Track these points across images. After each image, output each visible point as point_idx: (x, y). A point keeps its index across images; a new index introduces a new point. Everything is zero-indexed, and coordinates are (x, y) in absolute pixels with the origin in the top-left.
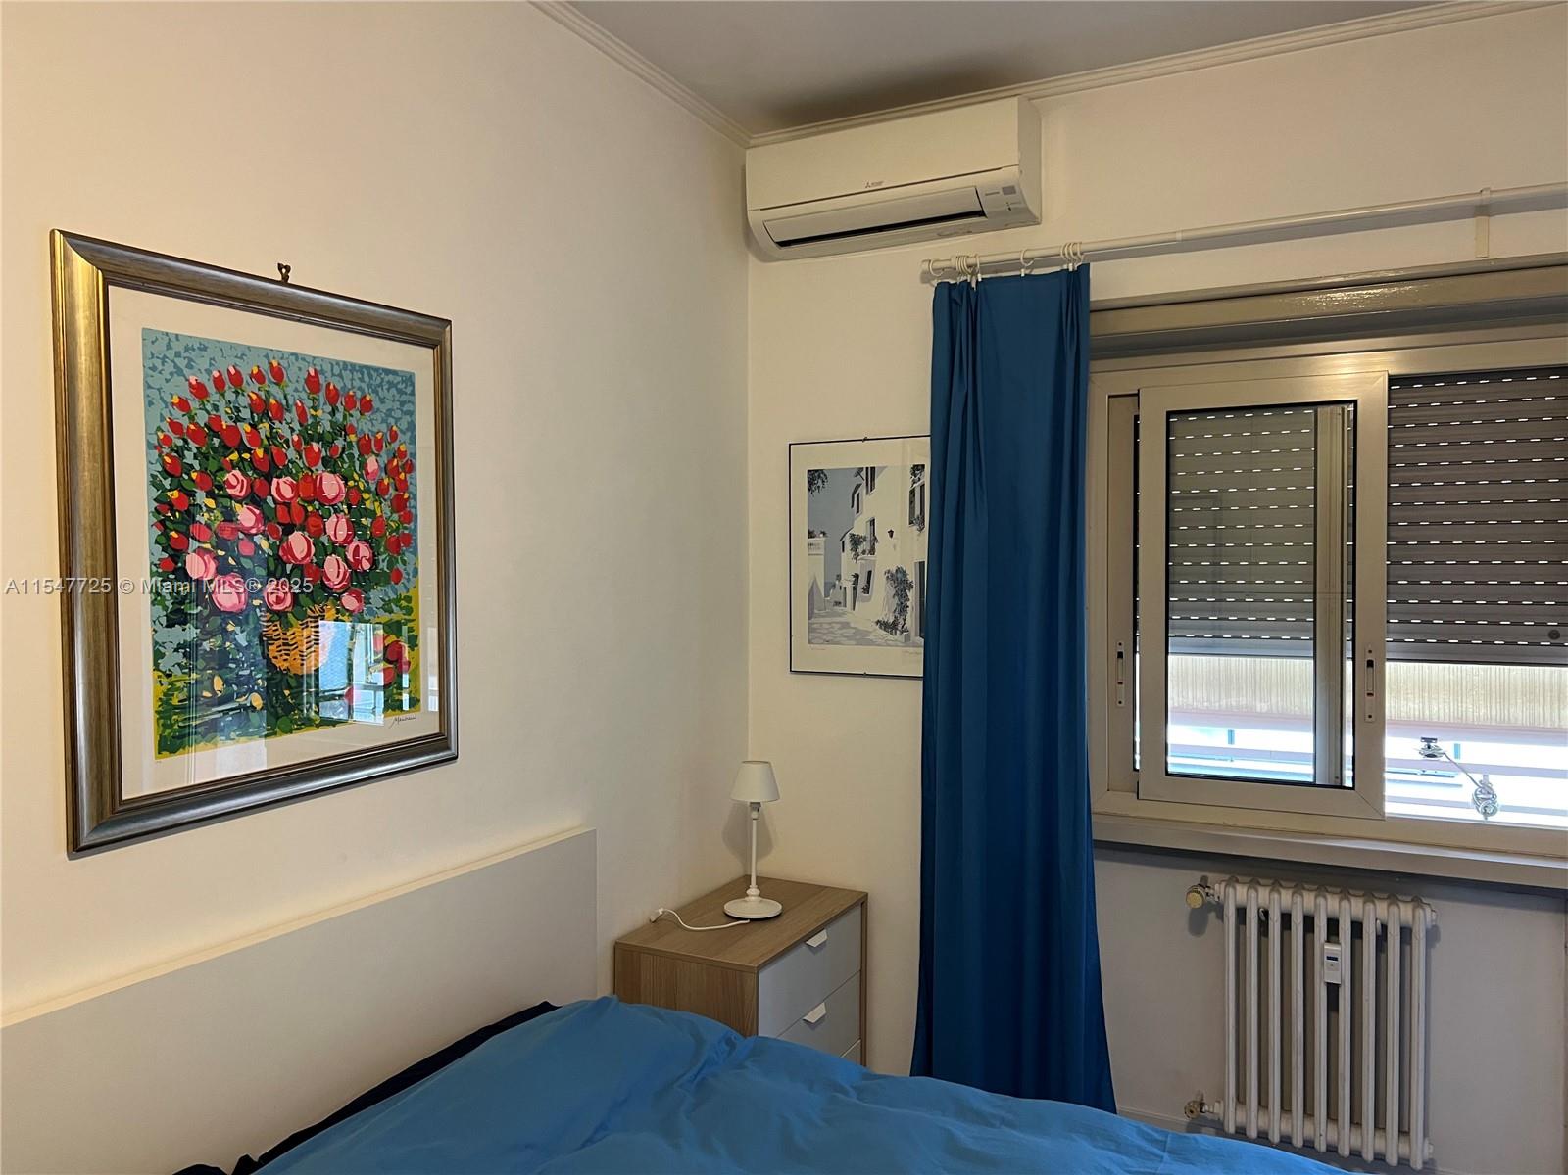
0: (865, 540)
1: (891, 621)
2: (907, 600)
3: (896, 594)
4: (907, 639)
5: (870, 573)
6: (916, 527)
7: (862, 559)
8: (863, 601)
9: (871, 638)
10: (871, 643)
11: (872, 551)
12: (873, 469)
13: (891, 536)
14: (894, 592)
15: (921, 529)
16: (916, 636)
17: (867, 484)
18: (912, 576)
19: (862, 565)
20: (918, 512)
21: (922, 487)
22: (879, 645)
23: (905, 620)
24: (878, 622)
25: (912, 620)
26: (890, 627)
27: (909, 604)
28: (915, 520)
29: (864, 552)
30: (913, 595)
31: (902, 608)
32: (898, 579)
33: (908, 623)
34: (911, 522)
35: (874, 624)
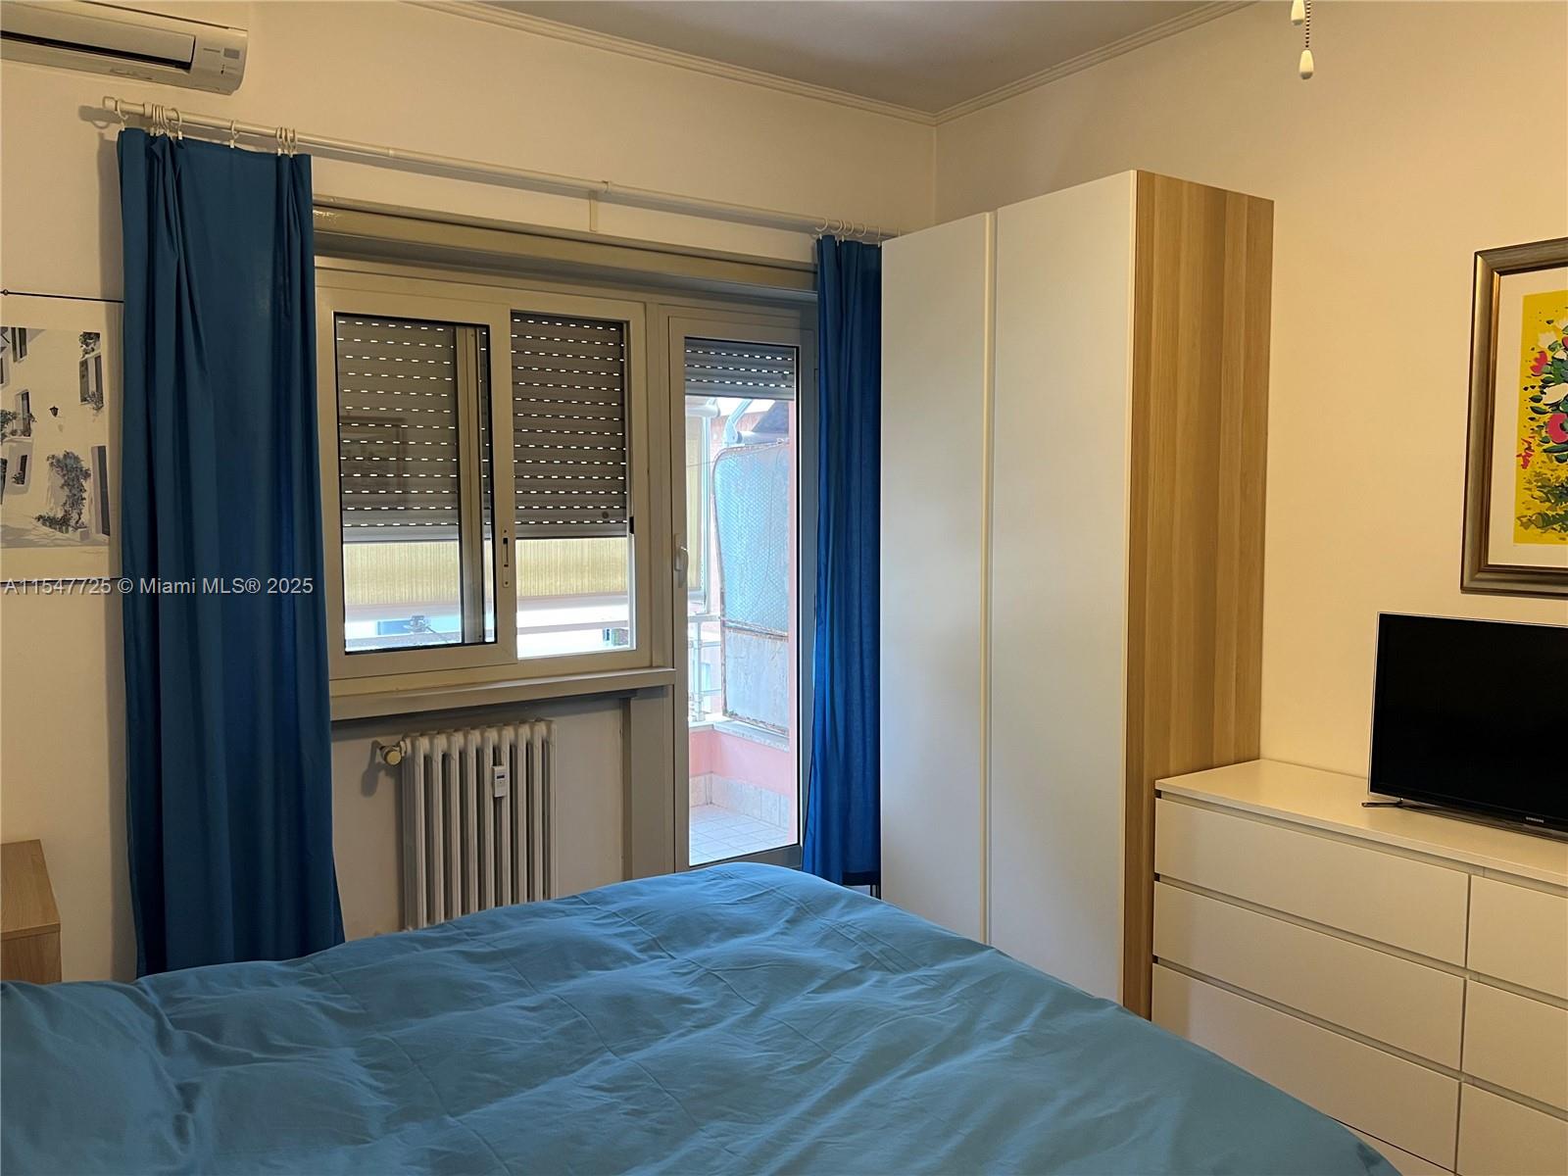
0: (15, 418)
1: (60, 515)
2: (82, 490)
3: (66, 484)
4: (85, 537)
5: (24, 458)
6: (89, 406)
7: (11, 441)
8: (17, 492)
9: (31, 537)
10: (31, 544)
11: (27, 432)
12: (23, 331)
13: (55, 414)
14: (63, 481)
15: (98, 409)
16: (97, 532)
17: (14, 348)
18: (88, 462)
19: (11, 447)
20: (93, 388)
21: (98, 359)
22: (45, 546)
23: (80, 514)
24: (39, 518)
25: (89, 513)
26: (60, 523)
27: (85, 495)
28: (91, 397)
29: (14, 433)
30: (90, 486)
31: (76, 501)
32: (67, 468)
33: (85, 518)
34: (84, 399)
35: (35, 522)
